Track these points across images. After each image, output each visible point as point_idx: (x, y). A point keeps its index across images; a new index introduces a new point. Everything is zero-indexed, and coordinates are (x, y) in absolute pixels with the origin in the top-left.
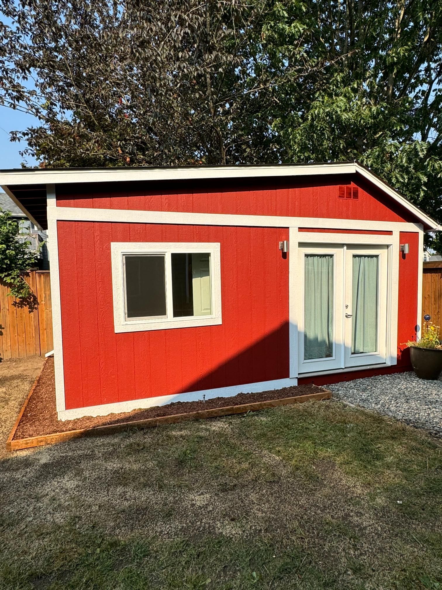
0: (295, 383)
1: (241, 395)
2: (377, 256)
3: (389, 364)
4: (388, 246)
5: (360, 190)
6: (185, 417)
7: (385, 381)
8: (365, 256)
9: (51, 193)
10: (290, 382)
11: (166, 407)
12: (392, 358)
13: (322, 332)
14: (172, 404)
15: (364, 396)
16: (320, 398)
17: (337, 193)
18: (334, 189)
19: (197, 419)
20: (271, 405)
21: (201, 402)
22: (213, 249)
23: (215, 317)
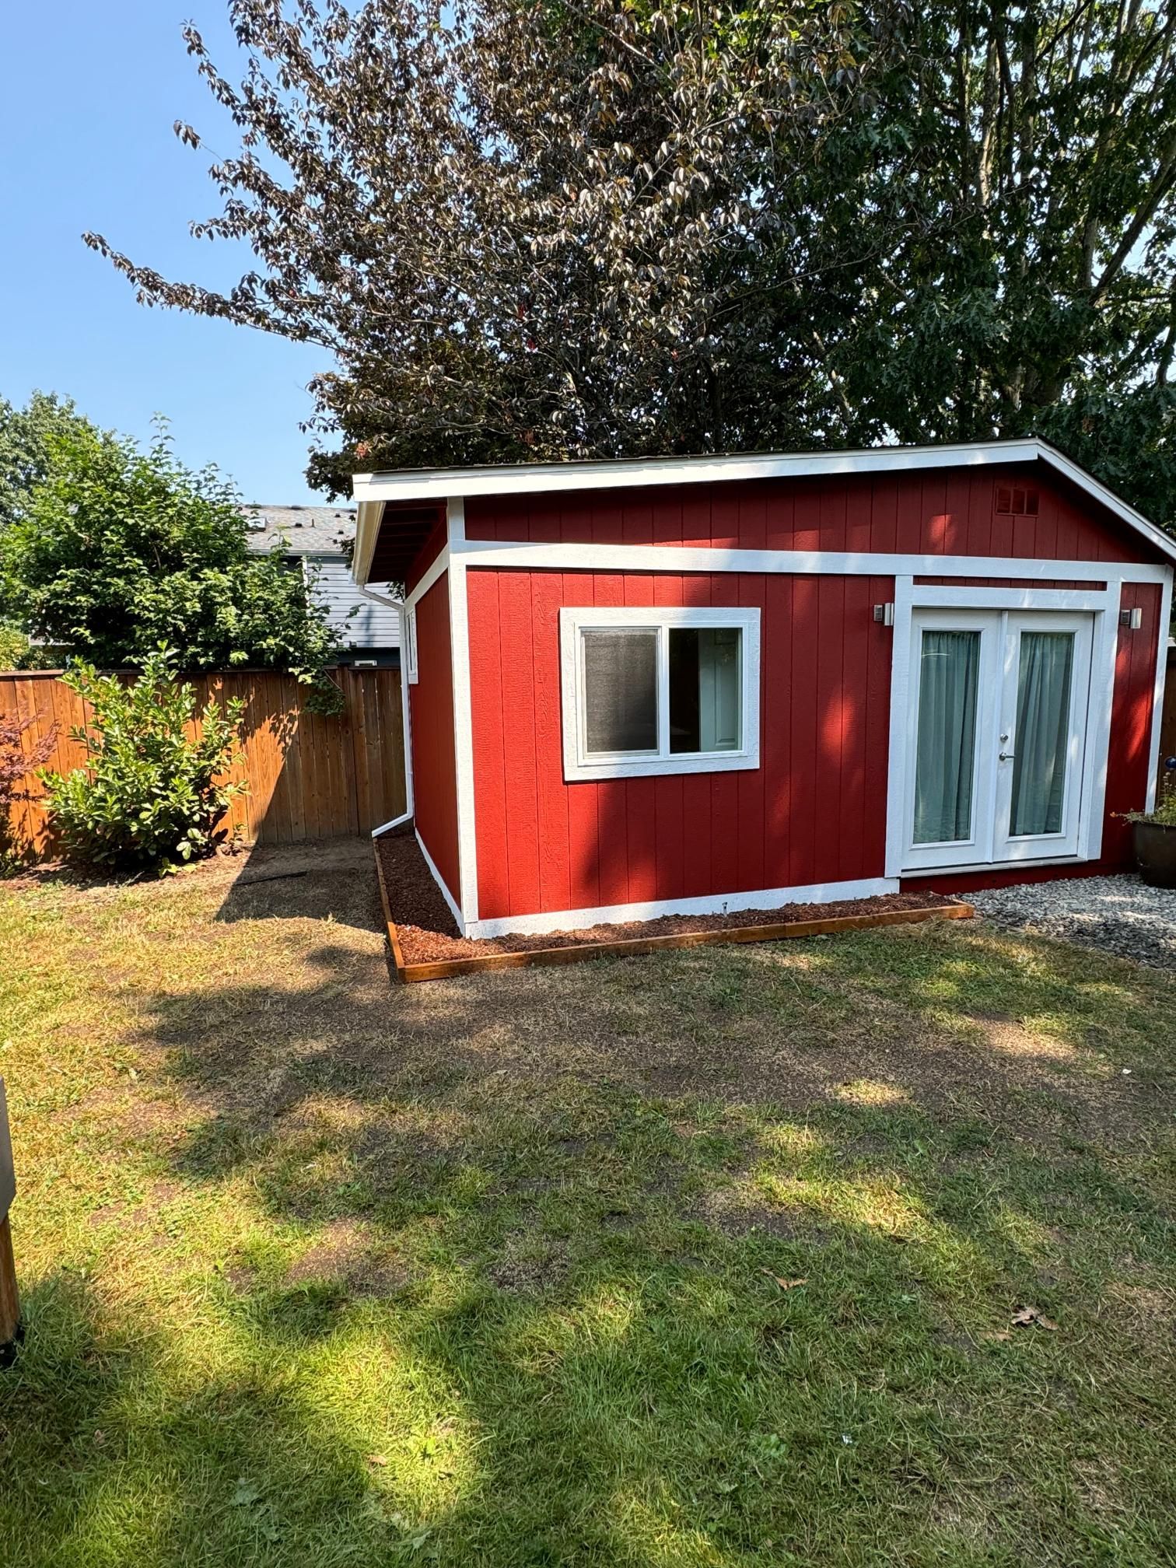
0: (893, 888)
2: (1070, 635)
3: (1084, 857)
4: (1094, 614)
5: (1043, 498)
8: (1046, 634)
9: (453, 514)
10: (884, 886)
11: (655, 923)
12: (1091, 846)
17: (994, 501)
19: (721, 942)
21: (720, 916)
22: (747, 620)
23: (747, 756)
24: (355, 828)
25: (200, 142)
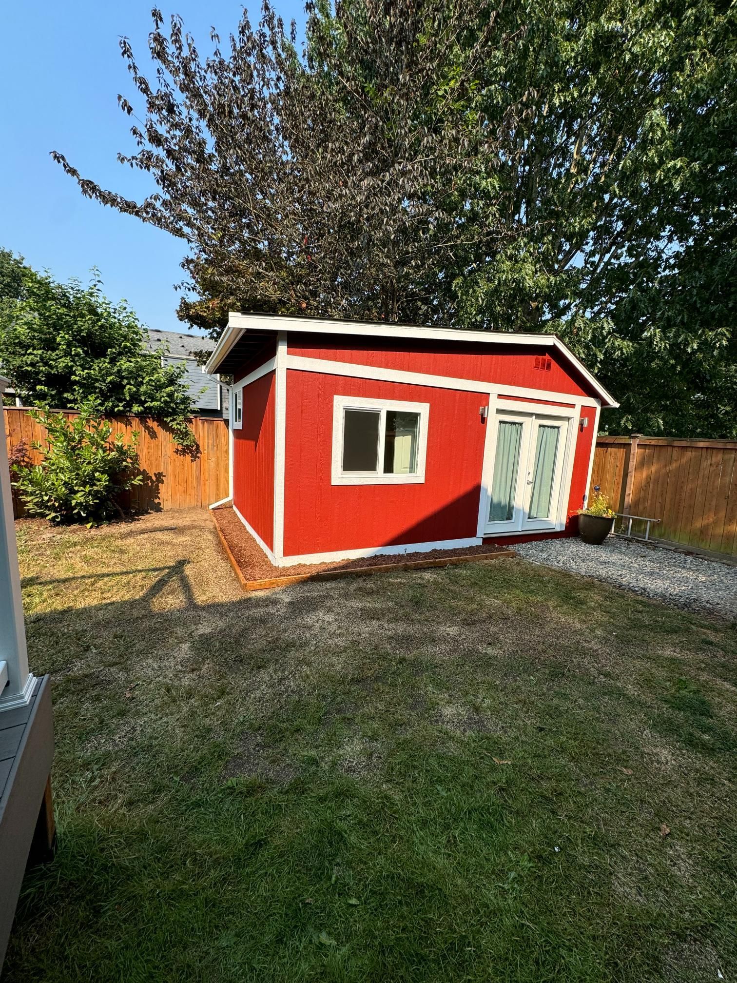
0: (480, 542)
1: (434, 550)
2: (558, 428)
3: (558, 529)
4: (569, 419)
5: (553, 362)
6: (395, 567)
7: (557, 544)
8: (548, 427)
9: (283, 340)
10: (476, 542)
11: (371, 558)
12: (561, 524)
13: (505, 496)
14: (376, 556)
15: (544, 555)
16: (508, 555)
17: (534, 363)
18: (531, 359)
19: (406, 569)
20: (466, 560)
21: (403, 555)
22: (423, 409)
23: (419, 477)
24: (199, 504)
25: (132, 112)
